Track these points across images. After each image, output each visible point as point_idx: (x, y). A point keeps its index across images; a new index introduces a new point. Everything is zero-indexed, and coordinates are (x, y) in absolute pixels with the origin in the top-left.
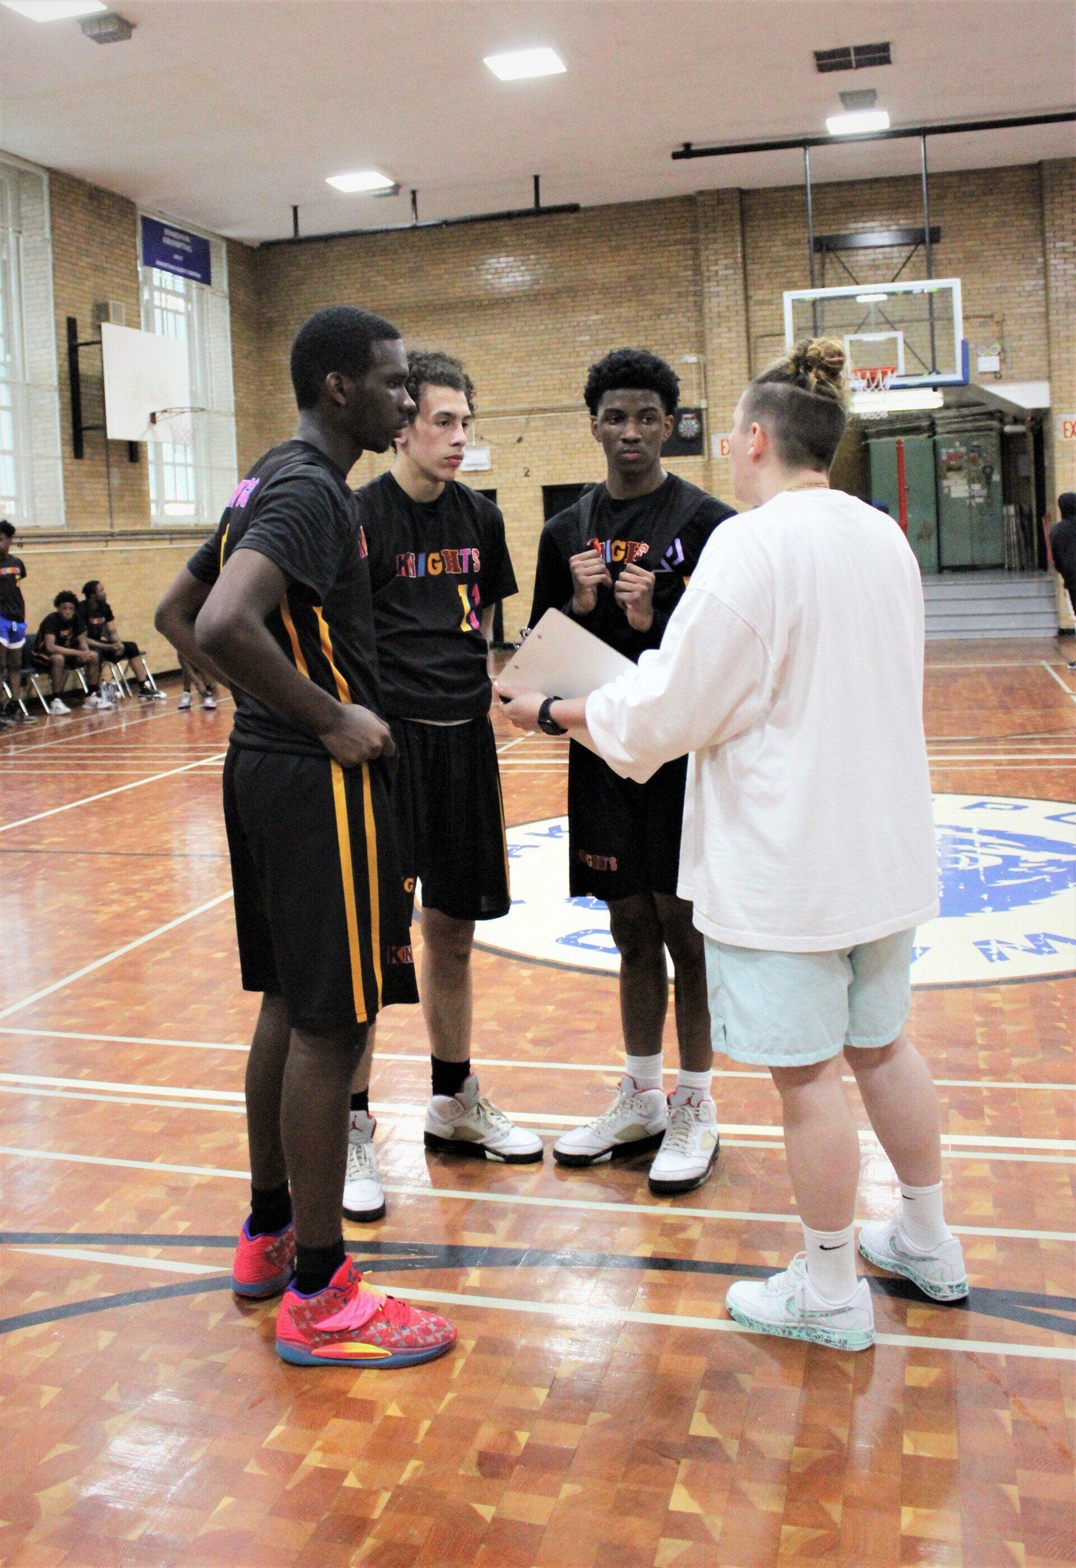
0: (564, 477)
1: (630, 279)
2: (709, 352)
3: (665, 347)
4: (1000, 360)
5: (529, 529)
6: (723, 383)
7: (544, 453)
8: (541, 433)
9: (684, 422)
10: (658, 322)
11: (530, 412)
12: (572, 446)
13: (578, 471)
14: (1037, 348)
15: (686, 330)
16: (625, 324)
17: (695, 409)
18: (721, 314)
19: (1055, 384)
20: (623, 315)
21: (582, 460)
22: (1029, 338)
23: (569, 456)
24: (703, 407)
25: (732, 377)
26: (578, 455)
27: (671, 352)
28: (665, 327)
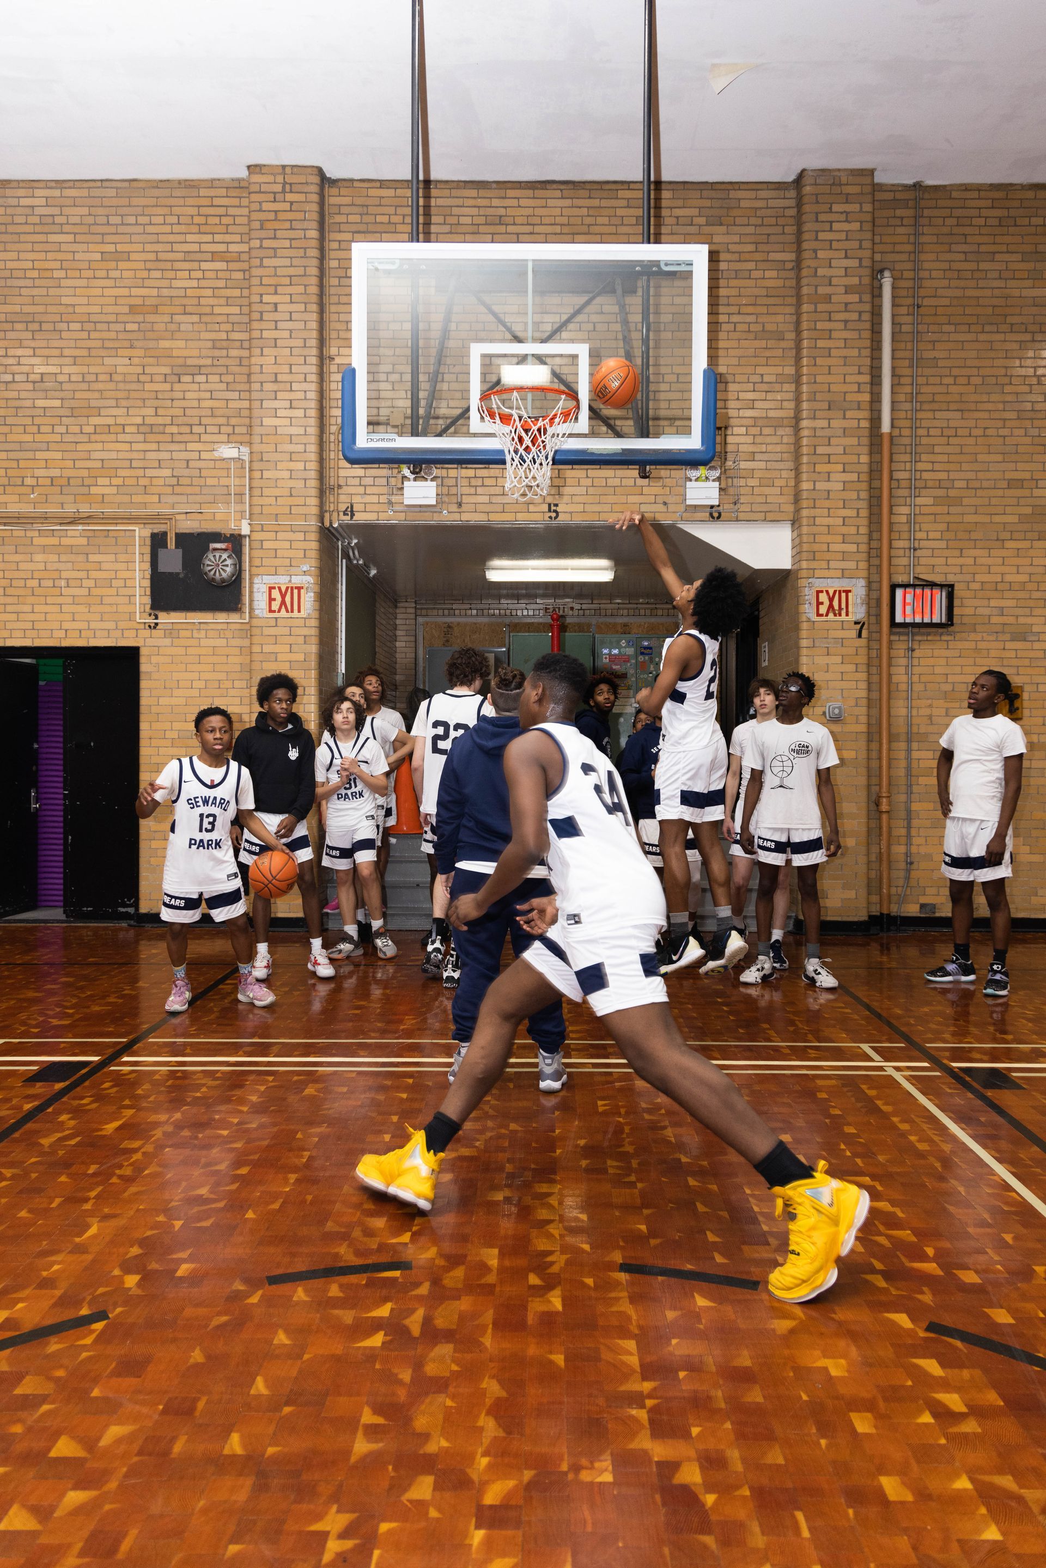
1: (133, 309)
2: (256, 439)
3: (187, 429)
4: (720, 489)
6: (277, 492)
9: (211, 556)
10: (177, 387)
12: (22, 583)
13: (29, 625)
14: (776, 474)
15: (223, 404)
16: (121, 386)
17: (232, 535)
18: (280, 378)
19: (805, 530)
20: (119, 369)
21: (37, 608)
22: (765, 457)
23: (15, 600)
24: (243, 533)
25: (292, 483)
26: (31, 600)
27: (196, 438)
28: (188, 395)
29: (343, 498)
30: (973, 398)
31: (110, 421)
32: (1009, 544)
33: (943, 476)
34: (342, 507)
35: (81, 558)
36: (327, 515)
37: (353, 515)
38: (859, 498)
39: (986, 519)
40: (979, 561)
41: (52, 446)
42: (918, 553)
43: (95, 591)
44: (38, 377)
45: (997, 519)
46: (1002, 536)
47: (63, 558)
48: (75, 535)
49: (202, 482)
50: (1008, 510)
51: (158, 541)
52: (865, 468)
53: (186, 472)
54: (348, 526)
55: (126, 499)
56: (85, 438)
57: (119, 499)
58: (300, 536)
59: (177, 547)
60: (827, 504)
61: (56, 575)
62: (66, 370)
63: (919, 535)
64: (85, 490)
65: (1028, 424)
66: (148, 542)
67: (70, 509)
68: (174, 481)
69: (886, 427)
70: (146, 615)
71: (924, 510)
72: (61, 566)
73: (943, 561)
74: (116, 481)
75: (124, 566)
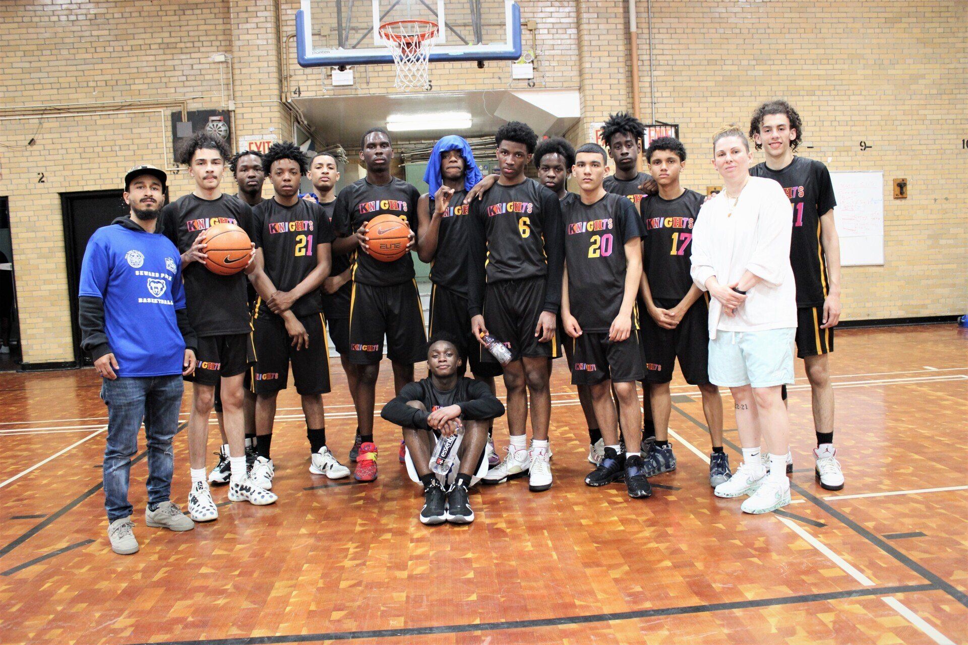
0: (83, 183)
2: (235, 49)
3: (191, 45)
4: (534, 68)
5: (46, 240)
6: (250, 82)
7: (60, 157)
8: (58, 135)
9: (211, 124)
10: (183, 18)
11: (44, 111)
12: (91, 150)
13: (98, 177)
14: (568, 58)
15: (212, 27)
16: (147, 19)
17: (223, 111)
18: (249, 9)
19: (587, 92)
20: (145, 9)
21: (102, 166)
22: (560, 47)
23: (87, 161)
24: (230, 109)
25: (260, 76)
26: (97, 160)
27: (197, 50)
28: (190, 23)
29: (293, 83)
30: (684, 10)
31: (141, 42)
32: (710, 99)
33: (669, 57)
34: (293, 89)
35: (128, 131)
36: (284, 95)
37: (300, 93)
38: (619, 72)
39: (696, 84)
40: (693, 109)
41: (105, 61)
42: (657, 105)
43: (138, 152)
44: (93, 17)
45: (702, 84)
46: (706, 94)
47: (116, 132)
48: (123, 117)
49: (201, 78)
50: (709, 78)
51: (176, 118)
52: (622, 54)
53: (192, 72)
54: (297, 101)
55: (154, 91)
56: (126, 54)
57: (149, 92)
58: (267, 109)
59: (188, 120)
60: (600, 76)
61: (112, 143)
62: (111, 11)
63: (657, 95)
64: (128, 87)
65: (717, 26)
66: (170, 118)
67: (119, 101)
68: (184, 78)
69: (633, 28)
70: (171, 166)
71: (660, 79)
72: (115, 137)
73: (672, 110)
74: (147, 81)
75: (155, 135)
